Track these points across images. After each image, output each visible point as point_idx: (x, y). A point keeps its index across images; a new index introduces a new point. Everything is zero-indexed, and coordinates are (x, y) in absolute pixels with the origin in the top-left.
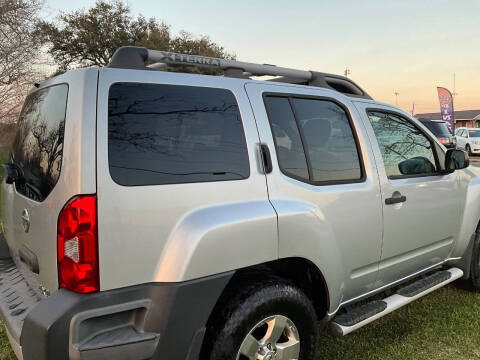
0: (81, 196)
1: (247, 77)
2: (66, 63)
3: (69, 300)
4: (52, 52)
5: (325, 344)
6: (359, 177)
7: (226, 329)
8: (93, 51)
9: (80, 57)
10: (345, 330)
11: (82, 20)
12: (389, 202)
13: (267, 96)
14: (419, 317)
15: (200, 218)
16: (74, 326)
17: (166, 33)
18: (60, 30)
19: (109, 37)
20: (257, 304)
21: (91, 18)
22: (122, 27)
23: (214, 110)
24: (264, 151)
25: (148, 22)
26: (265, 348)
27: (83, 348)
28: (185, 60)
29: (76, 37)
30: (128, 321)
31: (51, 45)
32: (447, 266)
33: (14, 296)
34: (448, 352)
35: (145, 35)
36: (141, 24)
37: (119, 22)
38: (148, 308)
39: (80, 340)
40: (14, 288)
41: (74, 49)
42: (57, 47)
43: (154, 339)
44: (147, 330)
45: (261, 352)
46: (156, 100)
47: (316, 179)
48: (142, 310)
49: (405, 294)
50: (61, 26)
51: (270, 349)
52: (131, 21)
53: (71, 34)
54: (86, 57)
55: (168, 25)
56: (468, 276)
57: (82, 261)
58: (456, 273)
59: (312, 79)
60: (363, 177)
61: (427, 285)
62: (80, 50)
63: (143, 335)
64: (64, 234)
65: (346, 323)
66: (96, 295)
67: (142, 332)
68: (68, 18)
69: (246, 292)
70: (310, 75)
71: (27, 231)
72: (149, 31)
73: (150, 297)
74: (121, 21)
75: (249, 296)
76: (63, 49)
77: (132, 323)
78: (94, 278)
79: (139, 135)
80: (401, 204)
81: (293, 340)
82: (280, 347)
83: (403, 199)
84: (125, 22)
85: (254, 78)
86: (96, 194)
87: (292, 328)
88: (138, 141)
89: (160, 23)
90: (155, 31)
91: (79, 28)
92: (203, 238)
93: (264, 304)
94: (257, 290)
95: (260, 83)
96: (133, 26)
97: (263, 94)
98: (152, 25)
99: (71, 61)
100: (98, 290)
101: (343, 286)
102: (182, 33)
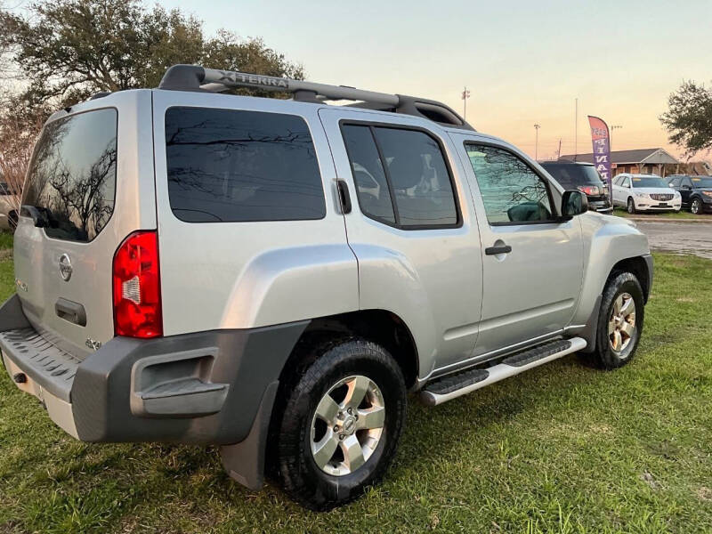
0: (141, 232)
1: (319, 101)
2: (42, 76)
3: (128, 347)
4: (20, 59)
5: (418, 426)
6: (454, 221)
7: (300, 386)
8: (84, 58)
9: (65, 69)
10: (439, 398)
11: (66, 11)
12: (489, 252)
13: (346, 125)
14: (532, 396)
15: (269, 261)
16: (136, 373)
17: (196, 32)
18: (32, 25)
19: (109, 38)
20: (335, 362)
21: (81, 8)
22: (130, 23)
23: (278, 139)
24: (342, 188)
25: (169, 15)
26: (345, 412)
27: (147, 396)
28: (247, 81)
29: (58, 36)
30: (192, 372)
31: (18, 49)
32: (568, 336)
33: (47, 360)
34: (561, 428)
35: (164, 34)
36: (158, 18)
37: (124, 14)
38: (216, 357)
39: (142, 389)
40: (45, 354)
41: (55, 56)
42: (28, 52)
43: (222, 389)
44: (215, 382)
45: (341, 416)
46: (195, 127)
47: (402, 223)
48: (208, 359)
49: (513, 363)
50: (34, 21)
51: (350, 413)
52: (143, 14)
53: (50, 32)
54: (74, 69)
55: (199, 20)
56: (593, 347)
57: (144, 303)
58: (578, 344)
59: (399, 105)
60: (459, 222)
61: (540, 354)
62: (64, 56)
63: (210, 385)
64: (120, 274)
65: (440, 391)
66: (160, 341)
67: (209, 382)
68: (44, 8)
69: (322, 348)
70: (397, 100)
71: (67, 280)
72: (170, 30)
73: (217, 346)
74: (127, 13)
75: (326, 351)
76: (38, 55)
77: (196, 375)
78: (156, 322)
79: (182, 170)
80: (505, 255)
81: (378, 406)
82: (362, 413)
83: (508, 250)
84: (134, 15)
85: (330, 102)
86: (157, 230)
87: (376, 392)
88: (181, 177)
89: (187, 18)
90: (179, 29)
91: (62, 23)
92: (274, 284)
93: (343, 362)
94: (335, 346)
95: (336, 109)
96: (146, 22)
97: (340, 122)
98: (175, 21)
99: (50, 74)
100: (160, 335)
101: (435, 352)
102: (222, 33)
